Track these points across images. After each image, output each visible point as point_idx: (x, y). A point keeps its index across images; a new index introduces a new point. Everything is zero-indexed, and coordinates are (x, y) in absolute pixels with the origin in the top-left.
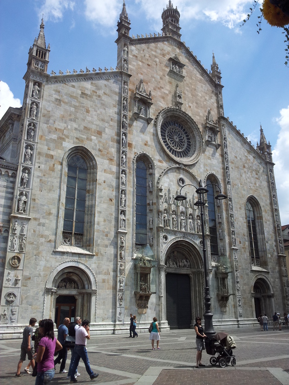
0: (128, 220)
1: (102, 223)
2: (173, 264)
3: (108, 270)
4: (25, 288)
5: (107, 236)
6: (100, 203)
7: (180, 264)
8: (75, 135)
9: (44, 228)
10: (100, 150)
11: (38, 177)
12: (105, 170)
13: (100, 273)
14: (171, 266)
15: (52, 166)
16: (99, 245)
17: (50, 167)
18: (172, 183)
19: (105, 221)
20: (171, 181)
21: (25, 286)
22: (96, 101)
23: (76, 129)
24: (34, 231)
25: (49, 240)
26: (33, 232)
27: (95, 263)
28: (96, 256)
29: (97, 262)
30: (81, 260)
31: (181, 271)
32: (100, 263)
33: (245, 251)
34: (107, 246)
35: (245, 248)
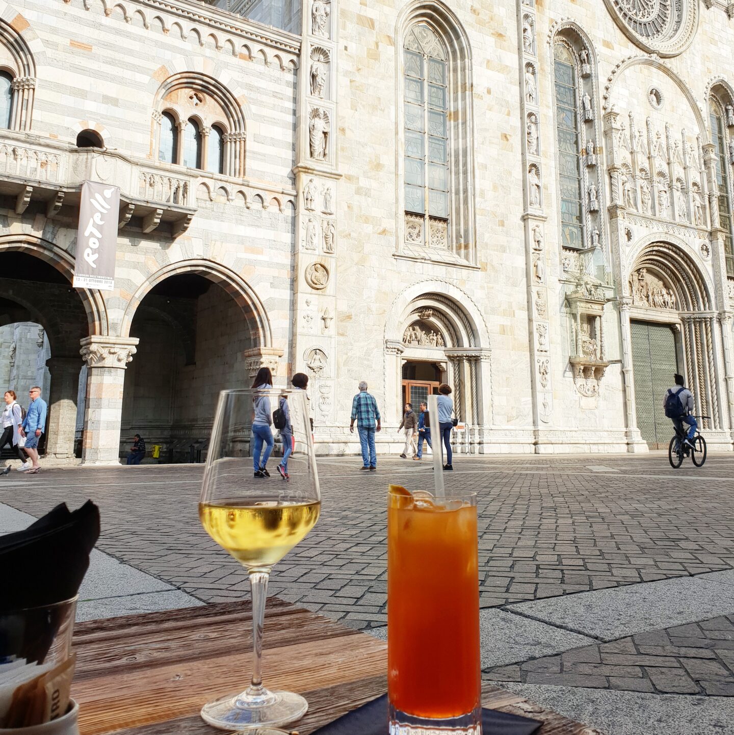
0: (547, 187)
1: (491, 194)
2: (641, 299)
4: (342, 339)
6: (483, 143)
7: (656, 300)
9: (370, 199)
10: (474, 11)
11: (346, 73)
12: (488, 61)
13: (494, 311)
15: (373, 47)
16: (486, 244)
17: (369, 49)
18: (634, 100)
19: (495, 188)
20: (632, 94)
21: (342, 335)
24: (349, 207)
25: (382, 229)
26: (346, 209)
27: (483, 288)
28: (482, 271)
29: (485, 285)
30: (452, 280)
31: (657, 314)
32: (493, 288)
34: (503, 249)
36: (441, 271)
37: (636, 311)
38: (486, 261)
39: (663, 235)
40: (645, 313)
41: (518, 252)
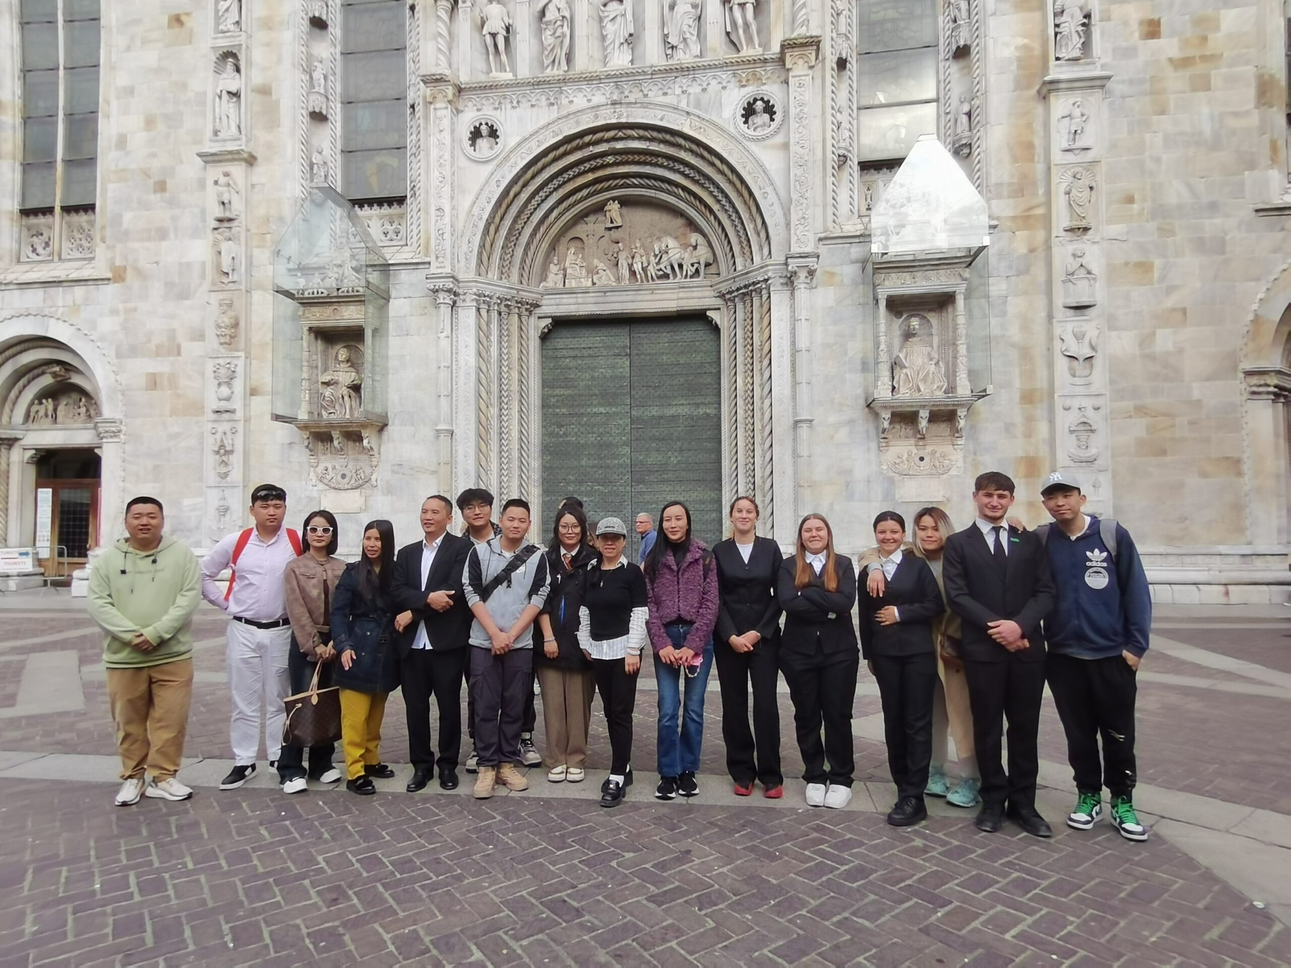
0: (265, 91)
1: (138, 140)
2: (592, 271)
3: (172, 335)
5: (161, 187)
7: (637, 267)
13: (134, 351)
14: (572, 283)
16: (127, 233)
19: (150, 123)
27: (114, 312)
28: (115, 282)
29: (121, 307)
30: (54, 309)
31: (640, 298)
32: (135, 310)
33: (1202, 84)
34: (162, 234)
35: (1204, 58)
36: (34, 298)
37: (572, 301)
38: (124, 263)
39: (609, 111)
40: (600, 300)
41: (196, 233)
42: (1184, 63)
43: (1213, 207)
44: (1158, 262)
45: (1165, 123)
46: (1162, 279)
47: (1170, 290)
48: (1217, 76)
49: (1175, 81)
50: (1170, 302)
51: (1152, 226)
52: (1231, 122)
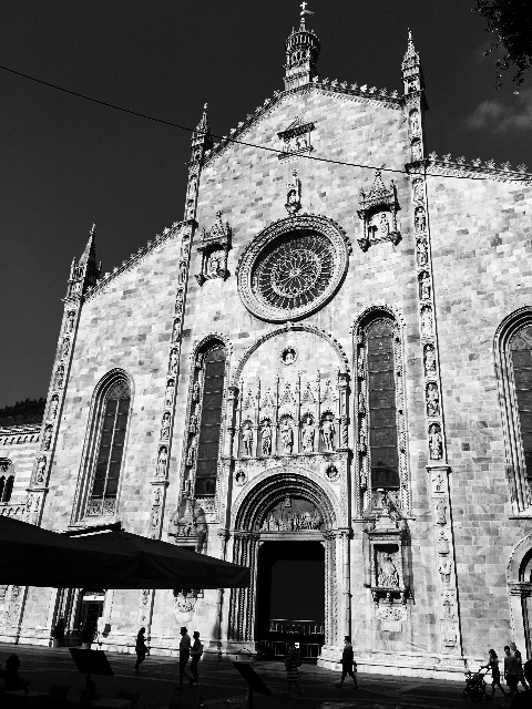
7: (295, 524)
8: (111, 357)
9: (62, 497)
10: (140, 363)
12: (145, 390)
14: (271, 529)
15: (79, 411)
16: (125, 509)
17: (76, 414)
18: (265, 367)
19: (137, 469)
20: (262, 364)
22: (143, 292)
23: (112, 348)
25: (65, 513)
33: (486, 468)
34: (136, 510)
35: (486, 459)
37: (271, 536)
41: (146, 510)
42: (479, 460)
43: (493, 516)
44: (473, 537)
45: (472, 483)
46: (475, 543)
47: (478, 548)
48: (491, 466)
49: (476, 467)
50: (479, 553)
51: (470, 522)
52: (498, 483)
